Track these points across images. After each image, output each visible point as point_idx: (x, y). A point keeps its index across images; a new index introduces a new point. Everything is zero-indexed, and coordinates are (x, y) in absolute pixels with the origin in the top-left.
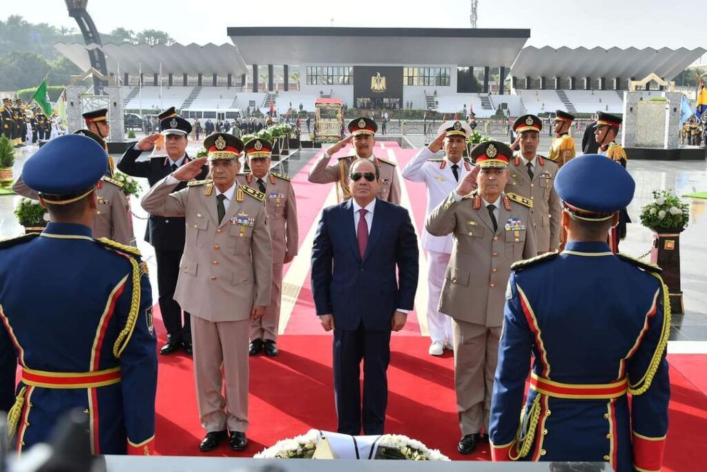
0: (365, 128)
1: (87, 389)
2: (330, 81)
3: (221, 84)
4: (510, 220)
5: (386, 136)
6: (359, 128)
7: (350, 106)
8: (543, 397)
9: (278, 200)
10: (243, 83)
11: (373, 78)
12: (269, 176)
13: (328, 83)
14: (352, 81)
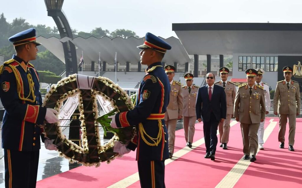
0: (225, 71)
4: (256, 92)
11: (294, 66)
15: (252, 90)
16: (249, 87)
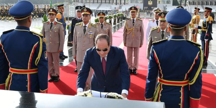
0: (134, 10)
1: (27, 74)
2: (137, 2)
3: (107, 3)
4: (168, 36)
5: (151, 17)
6: (132, 10)
7: (142, 9)
8: (161, 84)
9: (106, 30)
10: (113, 3)
11: (149, 1)
12: (104, 23)
13: (136, 3)
14: (143, 2)
15: (164, 33)
16: (162, 30)
